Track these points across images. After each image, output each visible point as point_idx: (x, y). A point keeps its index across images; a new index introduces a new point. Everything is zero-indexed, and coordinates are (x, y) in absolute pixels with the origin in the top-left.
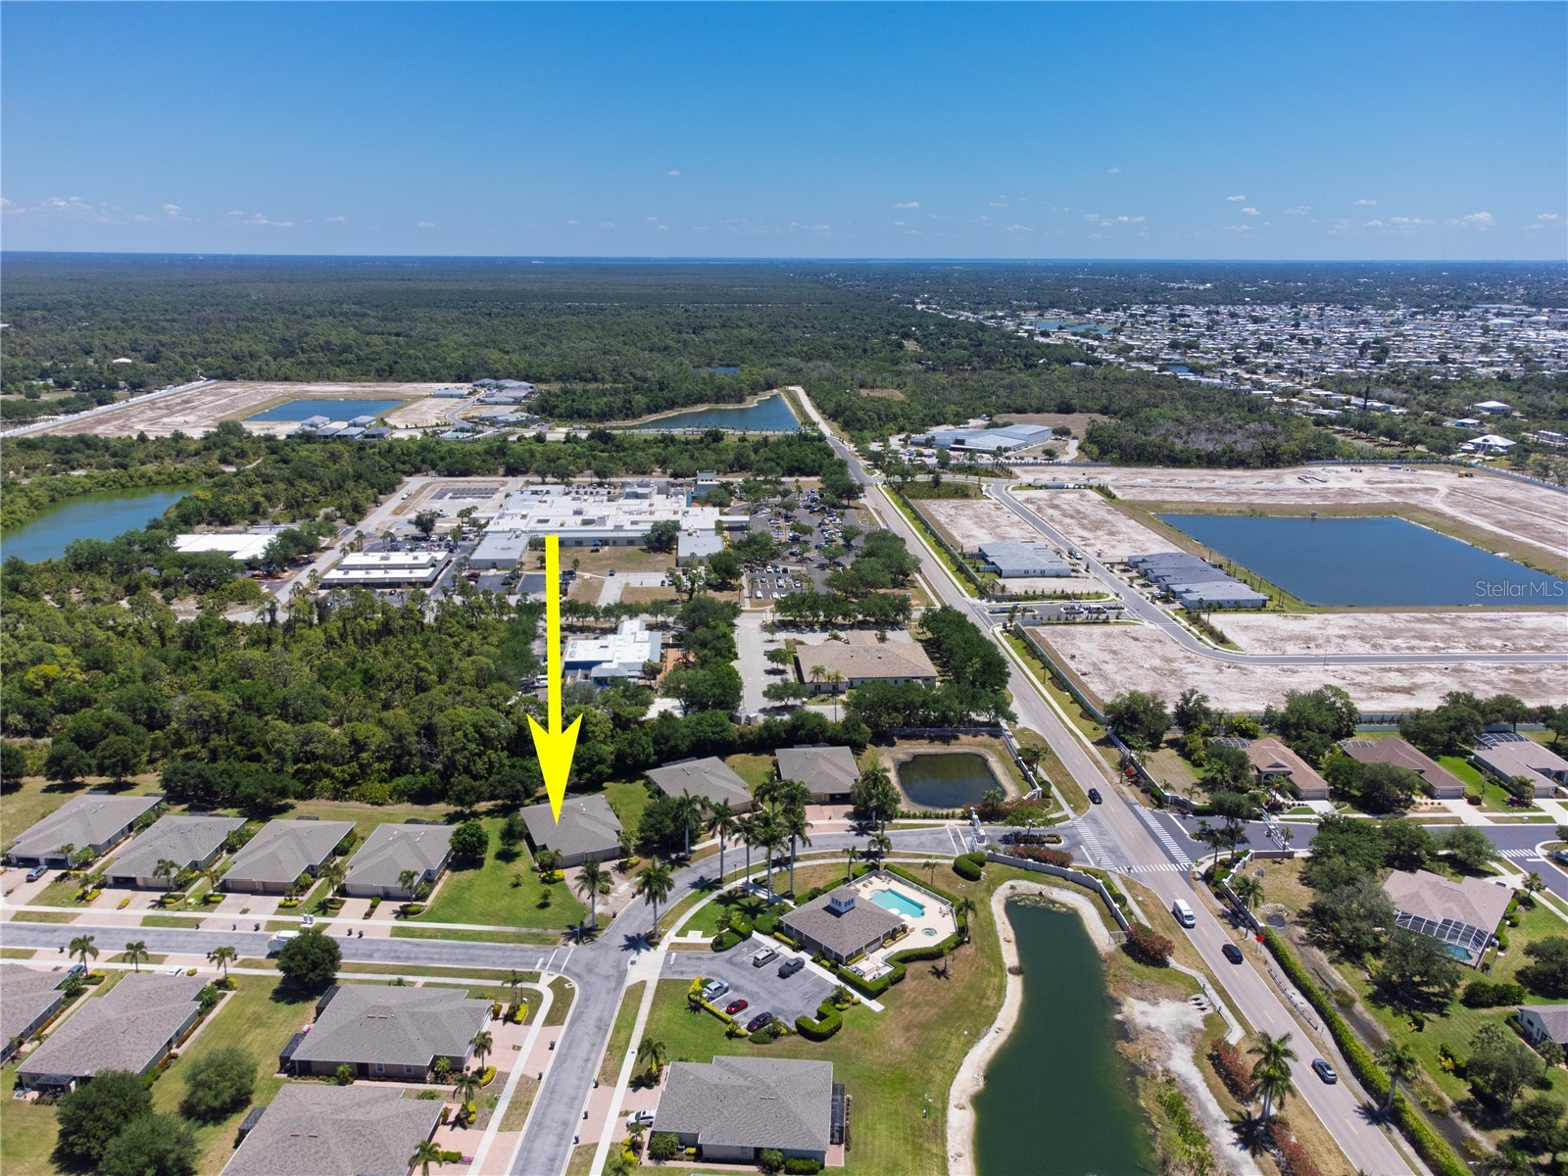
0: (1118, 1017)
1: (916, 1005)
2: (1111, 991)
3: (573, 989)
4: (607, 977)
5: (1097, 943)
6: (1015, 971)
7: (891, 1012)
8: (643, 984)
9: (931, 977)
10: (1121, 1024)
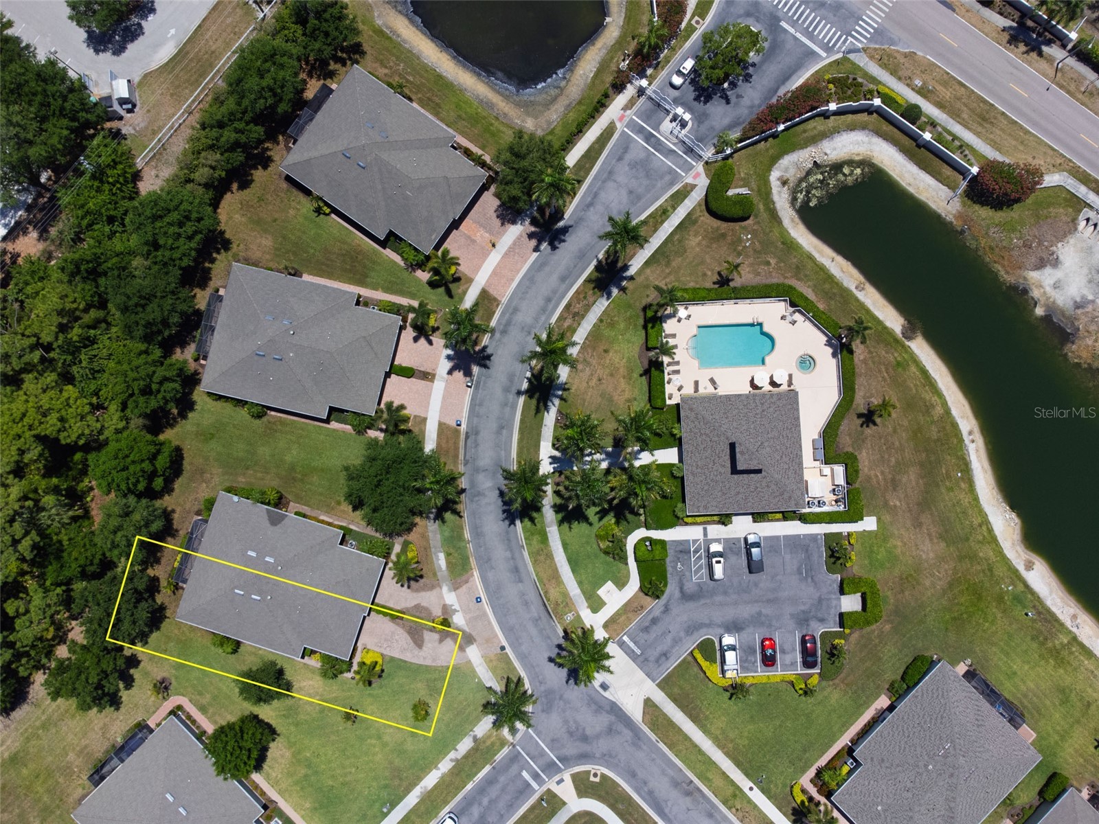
0: (1039, 311)
1: (895, 484)
2: (1008, 278)
3: (604, 776)
4: (610, 731)
5: (933, 206)
6: (909, 333)
7: (887, 518)
8: (649, 703)
9: (869, 431)
10: (1047, 319)
